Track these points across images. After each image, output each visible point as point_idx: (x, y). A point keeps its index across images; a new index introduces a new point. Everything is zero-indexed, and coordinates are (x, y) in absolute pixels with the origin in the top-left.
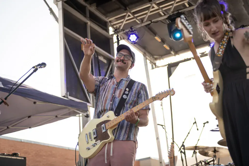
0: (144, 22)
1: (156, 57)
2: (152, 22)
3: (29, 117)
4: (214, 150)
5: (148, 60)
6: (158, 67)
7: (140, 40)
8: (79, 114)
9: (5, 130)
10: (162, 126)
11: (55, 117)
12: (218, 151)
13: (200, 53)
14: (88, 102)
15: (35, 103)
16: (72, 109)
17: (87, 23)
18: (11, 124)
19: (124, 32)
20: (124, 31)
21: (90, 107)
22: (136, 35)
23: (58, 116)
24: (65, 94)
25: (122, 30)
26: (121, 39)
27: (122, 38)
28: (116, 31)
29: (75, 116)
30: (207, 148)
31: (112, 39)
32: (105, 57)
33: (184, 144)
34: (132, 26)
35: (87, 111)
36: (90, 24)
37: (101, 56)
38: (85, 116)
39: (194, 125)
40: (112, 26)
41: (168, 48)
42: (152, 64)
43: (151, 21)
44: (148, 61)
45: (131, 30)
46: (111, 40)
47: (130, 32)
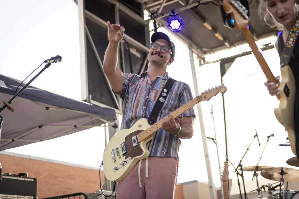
0: (189, 3)
1: (205, 49)
2: (200, 4)
3: (40, 127)
4: (280, 171)
5: (194, 54)
6: (208, 63)
7: (184, 27)
8: (105, 123)
9: (9, 143)
10: (213, 139)
11: (74, 127)
12: (286, 173)
13: (263, 45)
14: (117, 108)
15: (47, 108)
16: (96, 117)
17: (116, 5)
18: (17, 136)
19: (164, 17)
20: (163, 15)
21: (119, 115)
22: (179, 21)
23: (77, 126)
24: (87, 97)
25: (160, 14)
26: (159, 26)
27: (161, 25)
28: (153, 15)
29: (100, 125)
30: (272, 169)
31: (148, 26)
32: (138, 50)
33: (241, 163)
34: (174, 9)
35: (114, 120)
36: (119, 6)
37: (133, 48)
38: (113, 126)
39: (255, 138)
40: (148, 9)
41: (221, 38)
42: (200, 59)
43: (199, 2)
44: (195, 56)
45: (172, 14)
46: (146, 28)
47: (171, 17)
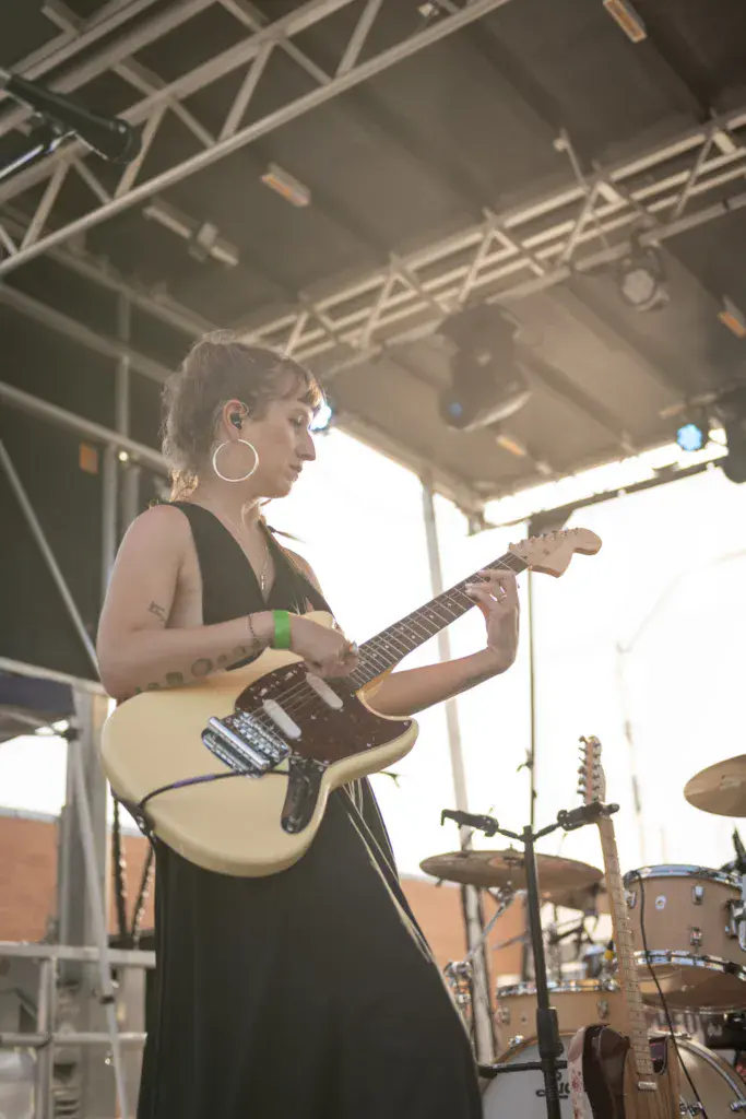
1: (482, 485)
5: (438, 498)
6: (491, 526)
13: (655, 470)
14: (94, 675)
17: (119, 360)
36: (132, 362)
41: (519, 450)
42: (469, 514)
